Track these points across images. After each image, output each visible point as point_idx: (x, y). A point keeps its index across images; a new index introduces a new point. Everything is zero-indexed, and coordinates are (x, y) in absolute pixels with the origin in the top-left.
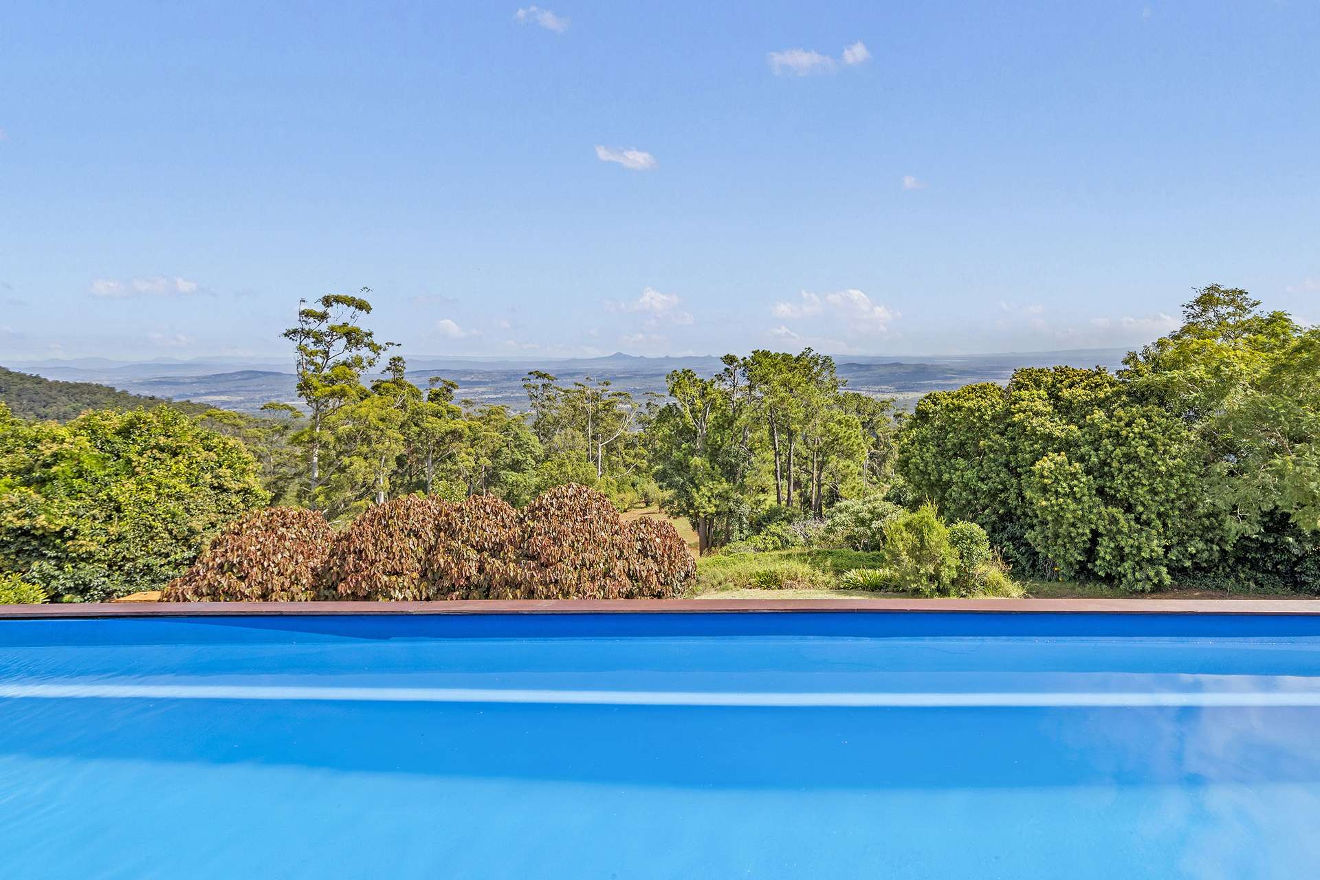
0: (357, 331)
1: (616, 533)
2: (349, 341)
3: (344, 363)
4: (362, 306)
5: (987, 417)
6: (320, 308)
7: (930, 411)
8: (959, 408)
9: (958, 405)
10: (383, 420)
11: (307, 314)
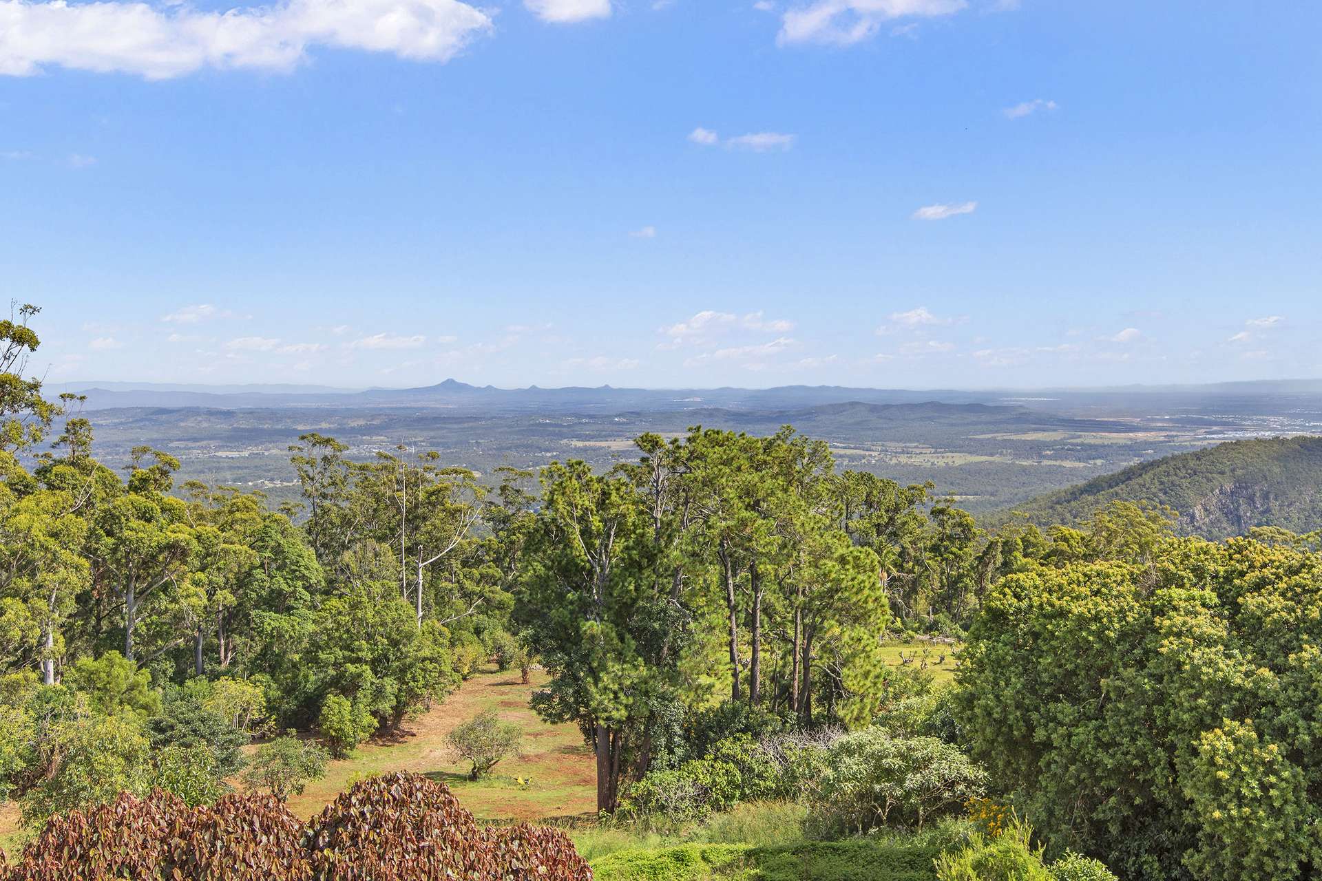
0: (13, 381)
1: (472, 867)
4: (23, 338)
5: (1112, 634)
7: (1011, 611)
8: (1062, 614)
9: (1061, 607)
10: (55, 535)
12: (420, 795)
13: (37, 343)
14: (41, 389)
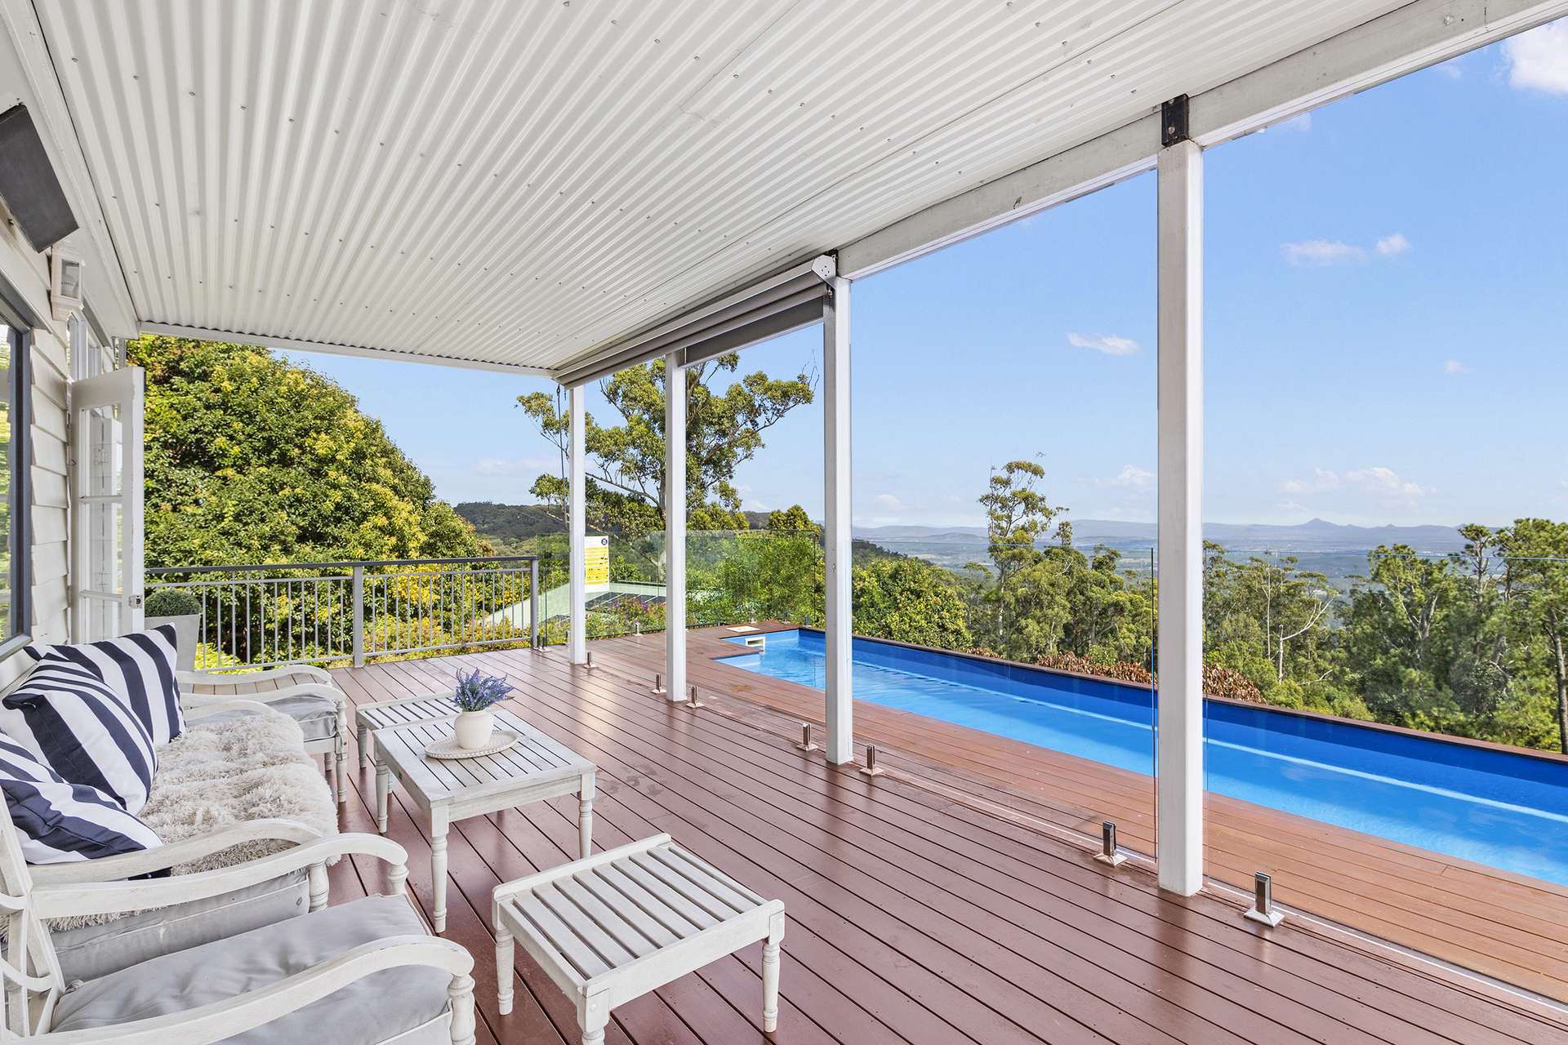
0: (1032, 496)
2: (1027, 506)
3: (1023, 528)
4: (1037, 471)
6: (1004, 475)
10: (1052, 585)
11: (996, 481)
12: (1231, 679)
13: (1044, 473)
14: (1046, 500)
